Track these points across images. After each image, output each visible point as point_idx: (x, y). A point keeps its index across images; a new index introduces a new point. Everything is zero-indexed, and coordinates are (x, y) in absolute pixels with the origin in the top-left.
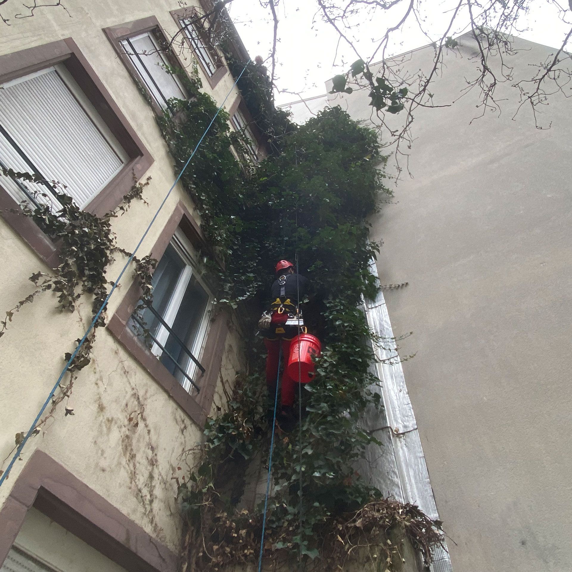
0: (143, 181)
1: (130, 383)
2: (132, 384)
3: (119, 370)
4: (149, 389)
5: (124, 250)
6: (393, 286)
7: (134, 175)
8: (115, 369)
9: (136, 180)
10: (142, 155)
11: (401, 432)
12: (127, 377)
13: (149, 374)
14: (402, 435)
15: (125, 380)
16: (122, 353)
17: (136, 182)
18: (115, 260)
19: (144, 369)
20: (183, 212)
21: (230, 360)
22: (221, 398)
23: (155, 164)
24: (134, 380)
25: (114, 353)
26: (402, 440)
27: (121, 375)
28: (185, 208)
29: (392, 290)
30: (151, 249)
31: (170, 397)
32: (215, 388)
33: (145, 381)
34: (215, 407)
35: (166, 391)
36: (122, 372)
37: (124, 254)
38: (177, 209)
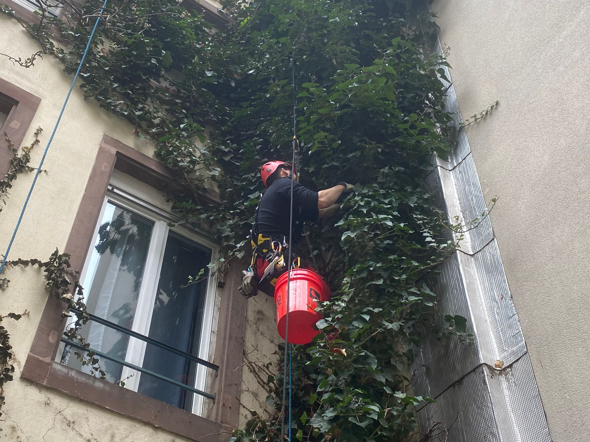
0: (28, 141)
1: (81, 435)
2: (84, 435)
3: (58, 426)
4: (116, 431)
5: (19, 259)
6: (479, 116)
7: (9, 141)
8: (50, 425)
9: (15, 147)
10: (17, 103)
11: (506, 365)
12: (73, 429)
13: (111, 411)
14: (509, 369)
15: (72, 433)
16: (57, 402)
17: (15, 151)
18: (9, 281)
19: (101, 408)
20: (114, 151)
21: (262, 334)
22: (255, 395)
23: (44, 103)
24: (87, 430)
25: (43, 406)
26: (509, 376)
27: (63, 430)
28: (116, 143)
29: (479, 123)
30: (69, 234)
31: (156, 428)
32: (240, 385)
33: (106, 424)
34: (248, 413)
35: (146, 424)
36: (64, 426)
37: (22, 265)
38: (101, 151)
